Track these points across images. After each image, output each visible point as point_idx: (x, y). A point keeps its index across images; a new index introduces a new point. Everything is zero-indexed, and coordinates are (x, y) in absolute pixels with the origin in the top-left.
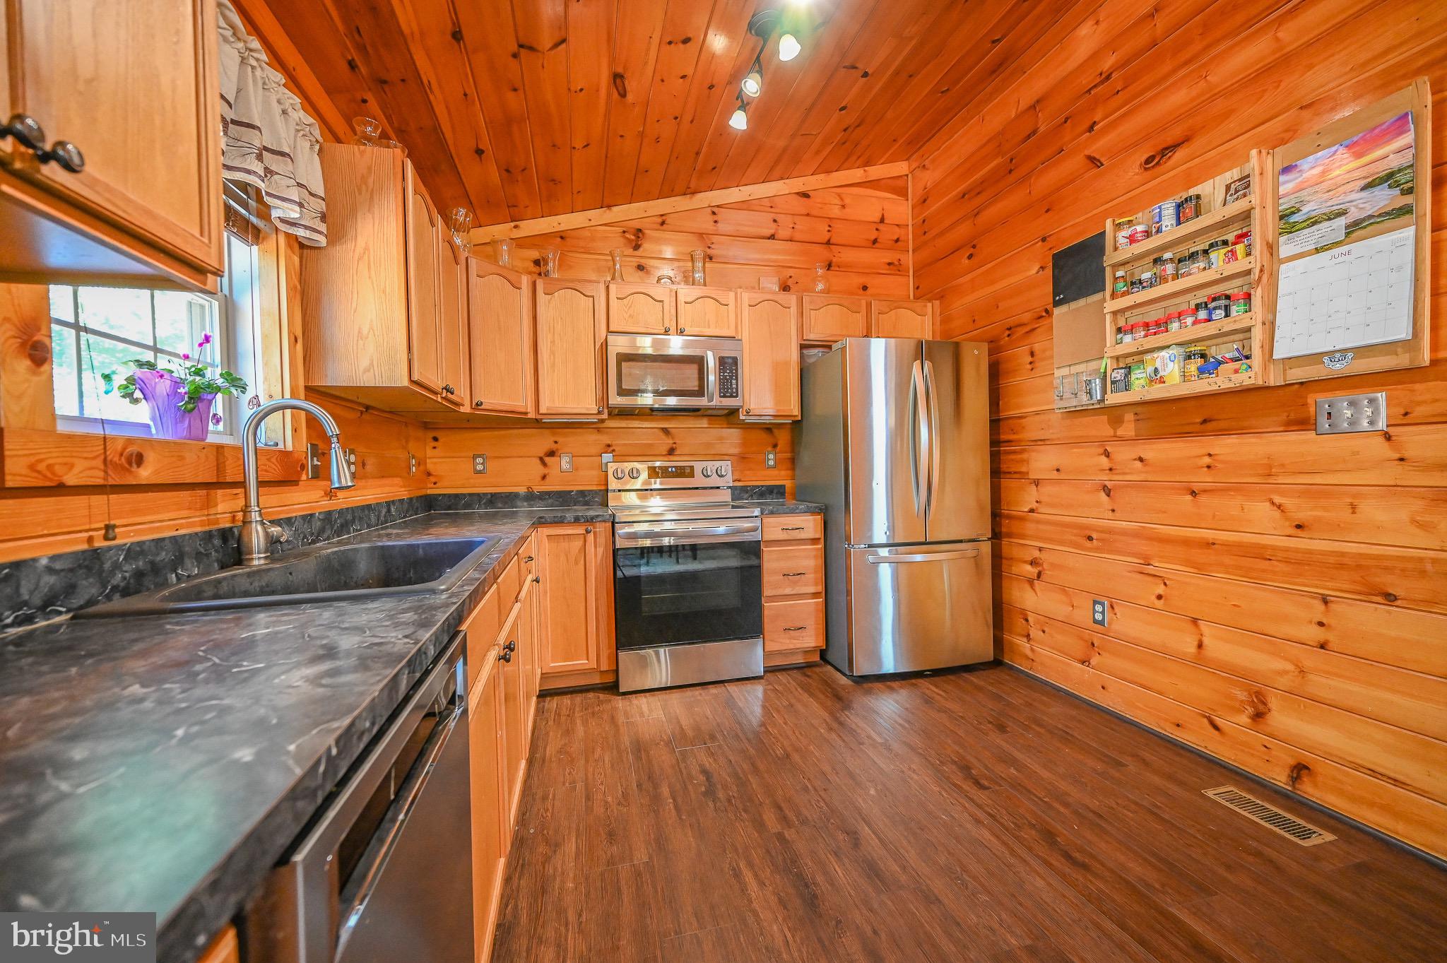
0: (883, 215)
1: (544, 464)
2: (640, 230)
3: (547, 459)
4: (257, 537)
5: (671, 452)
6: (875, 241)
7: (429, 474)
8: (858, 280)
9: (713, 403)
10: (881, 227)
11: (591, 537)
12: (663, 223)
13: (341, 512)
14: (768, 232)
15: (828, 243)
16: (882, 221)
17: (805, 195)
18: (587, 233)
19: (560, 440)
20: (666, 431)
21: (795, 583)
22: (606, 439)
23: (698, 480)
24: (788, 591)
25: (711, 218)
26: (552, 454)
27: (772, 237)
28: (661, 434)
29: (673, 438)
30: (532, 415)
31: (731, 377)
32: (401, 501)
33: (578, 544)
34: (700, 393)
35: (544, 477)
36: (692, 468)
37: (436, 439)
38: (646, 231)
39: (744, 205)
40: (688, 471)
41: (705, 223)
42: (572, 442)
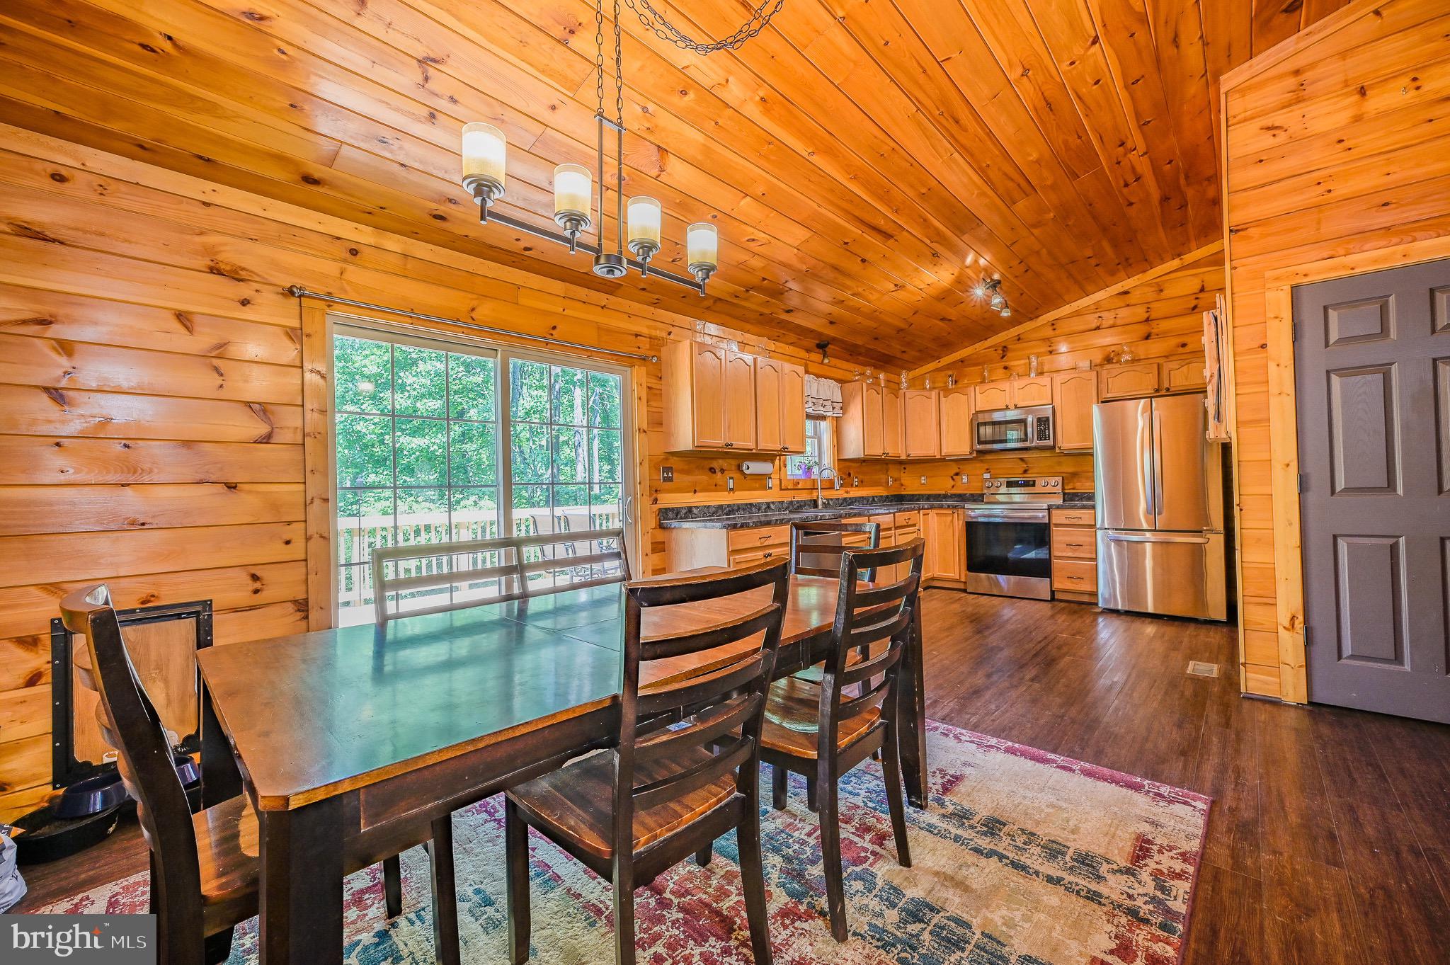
0: (1203, 286)
1: (953, 479)
2: (1005, 347)
3: (954, 477)
4: (820, 502)
5: (1025, 472)
6: (1195, 308)
7: (902, 485)
8: (1174, 341)
9: (1034, 444)
10: (1201, 295)
11: (956, 515)
12: (1019, 339)
13: (850, 498)
14: (1094, 326)
15: (1147, 320)
16: (1202, 290)
17: (1126, 293)
18: (975, 356)
19: (961, 467)
20: (1022, 459)
21: (1075, 550)
22: (986, 466)
23: (1037, 489)
24: (1070, 554)
25: (1051, 328)
26: (957, 474)
27: (1098, 328)
28: (1021, 463)
29: (1026, 464)
30: (938, 457)
31: (1045, 429)
32: (882, 496)
33: (951, 518)
34: (1025, 440)
35: (953, 487)
36: (1034, 481)
37: (905, 468)
38: (1009, 347)
39: (1077, 314)
40: (1031, 483)
41: (1048, 332)
42: (968, 467)
